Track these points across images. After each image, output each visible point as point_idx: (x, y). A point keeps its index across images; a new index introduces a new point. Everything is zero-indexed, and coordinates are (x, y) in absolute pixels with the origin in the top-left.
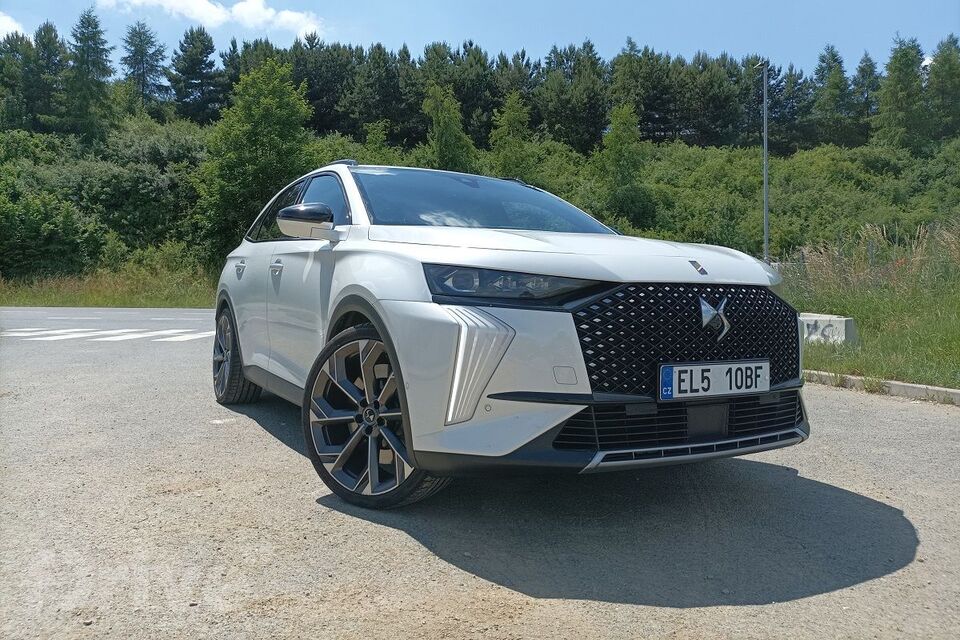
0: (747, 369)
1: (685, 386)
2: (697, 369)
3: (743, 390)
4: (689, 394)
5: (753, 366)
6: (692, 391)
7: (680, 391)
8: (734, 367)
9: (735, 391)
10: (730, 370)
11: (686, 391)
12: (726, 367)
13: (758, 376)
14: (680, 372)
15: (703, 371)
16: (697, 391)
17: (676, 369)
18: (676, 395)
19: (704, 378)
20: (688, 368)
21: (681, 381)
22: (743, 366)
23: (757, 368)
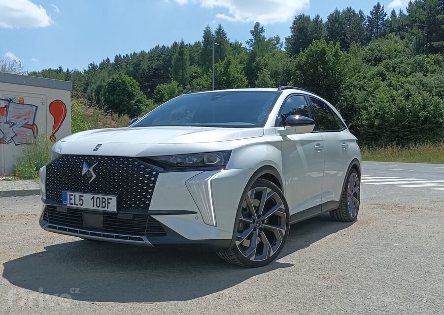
0: (103, 198)
1: (72, 201)
2: (78, 195)
3: (100, 208)
4: (74, 206)
5: (106, 197)
6: (75, 204)
7: (70, 204)
8: (96, 196)
9: (96, 208)
10: (93, 198)
11: (72, 204)
12: (91, 196)
13: (109, 203)
14: (70, 195)
15: (80, 196)
16: (77, 205)
17: (69, 193)
18: (69, 205)
19: (80, 200)
20: (74, 194)
21: (71, 199)
22: (101, 197)
23: (108, 199)
